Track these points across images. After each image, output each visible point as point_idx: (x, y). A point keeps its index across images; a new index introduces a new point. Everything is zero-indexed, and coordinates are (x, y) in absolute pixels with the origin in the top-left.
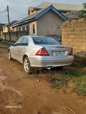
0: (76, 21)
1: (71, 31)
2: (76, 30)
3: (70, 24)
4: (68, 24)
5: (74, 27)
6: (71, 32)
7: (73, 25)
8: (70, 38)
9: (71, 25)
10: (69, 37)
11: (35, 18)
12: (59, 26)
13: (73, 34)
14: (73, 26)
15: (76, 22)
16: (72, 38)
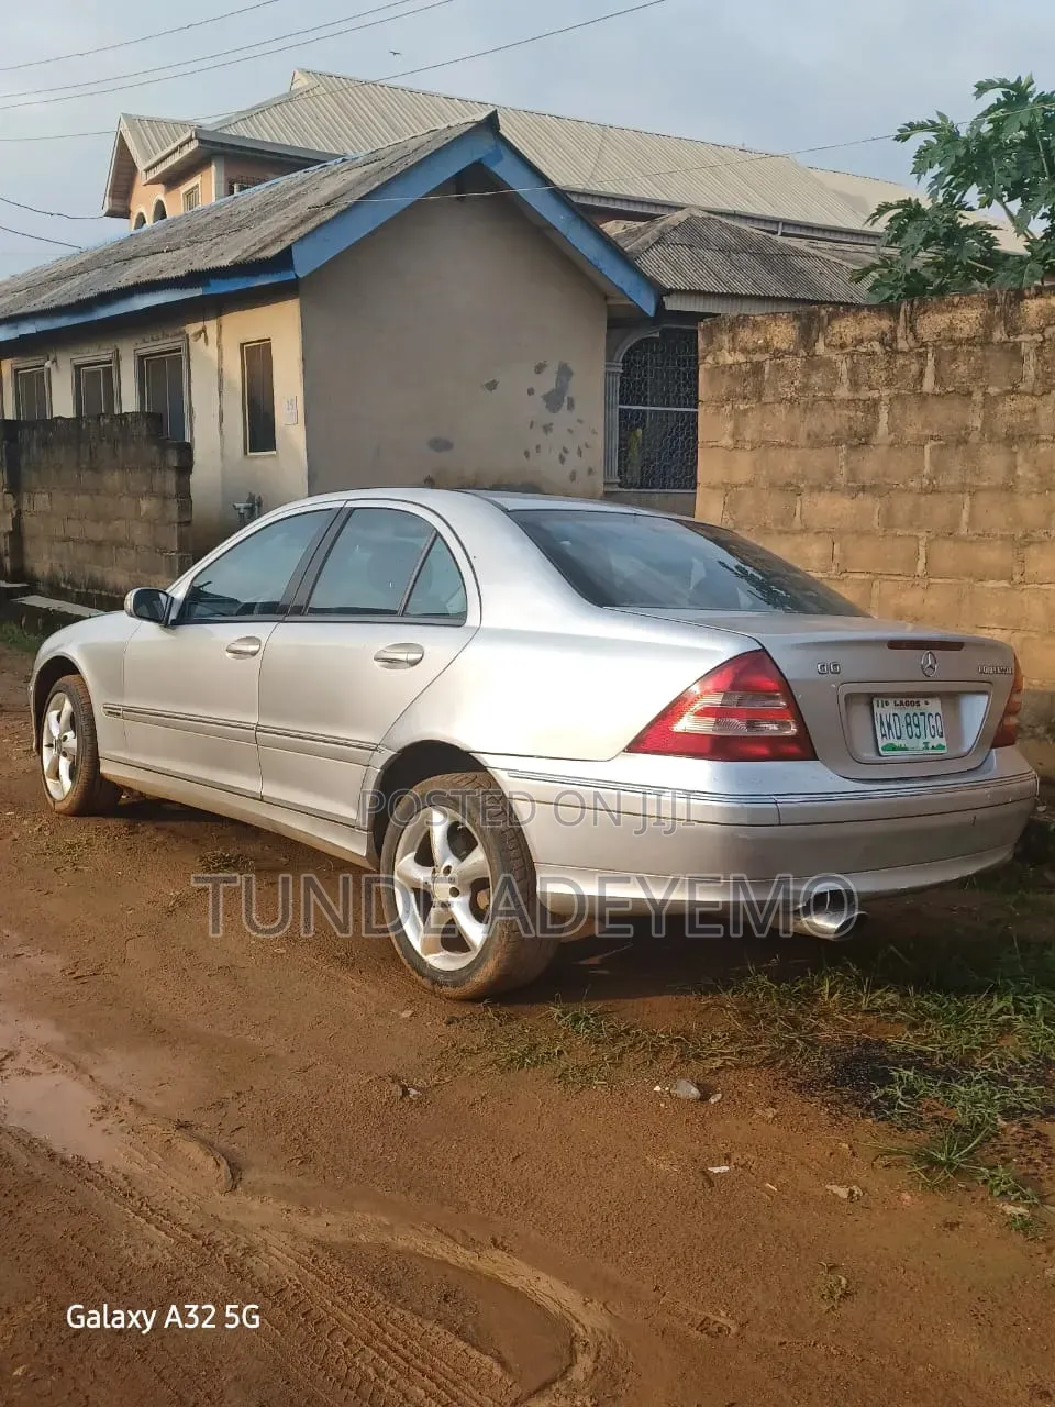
0: (885, 324)
1: (816, 441)
2: (892, 429)
3: (813, 362)
4: (778, 354)
5: (865, 394)
6: (818, 460)
7: (853, 371)
8: (805, 530)
9: (816, 379)
10: (791, 513)
11: (284, 259)
12: (565, 372)
13: (853, 476)
14: (843, 392)
15: (887, 342)
16: (831, 534)
